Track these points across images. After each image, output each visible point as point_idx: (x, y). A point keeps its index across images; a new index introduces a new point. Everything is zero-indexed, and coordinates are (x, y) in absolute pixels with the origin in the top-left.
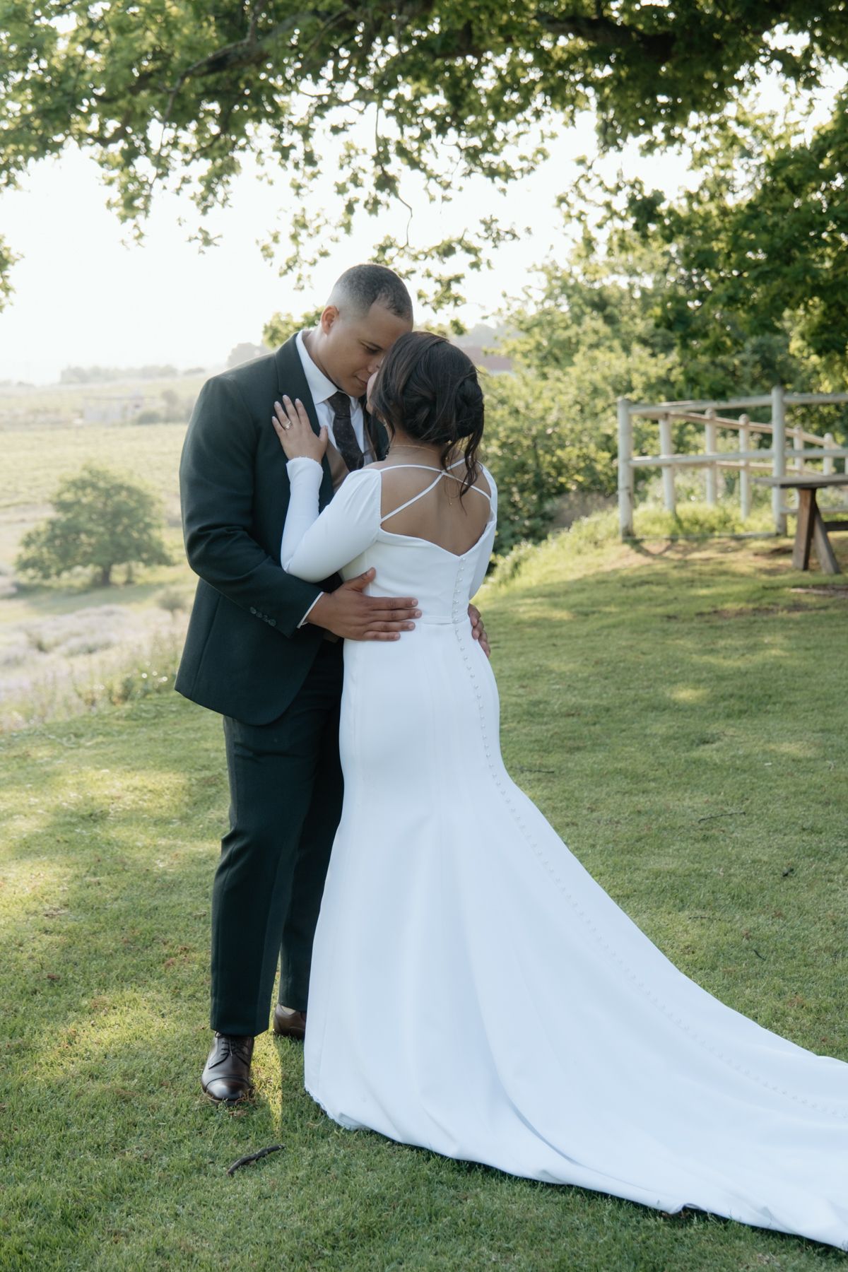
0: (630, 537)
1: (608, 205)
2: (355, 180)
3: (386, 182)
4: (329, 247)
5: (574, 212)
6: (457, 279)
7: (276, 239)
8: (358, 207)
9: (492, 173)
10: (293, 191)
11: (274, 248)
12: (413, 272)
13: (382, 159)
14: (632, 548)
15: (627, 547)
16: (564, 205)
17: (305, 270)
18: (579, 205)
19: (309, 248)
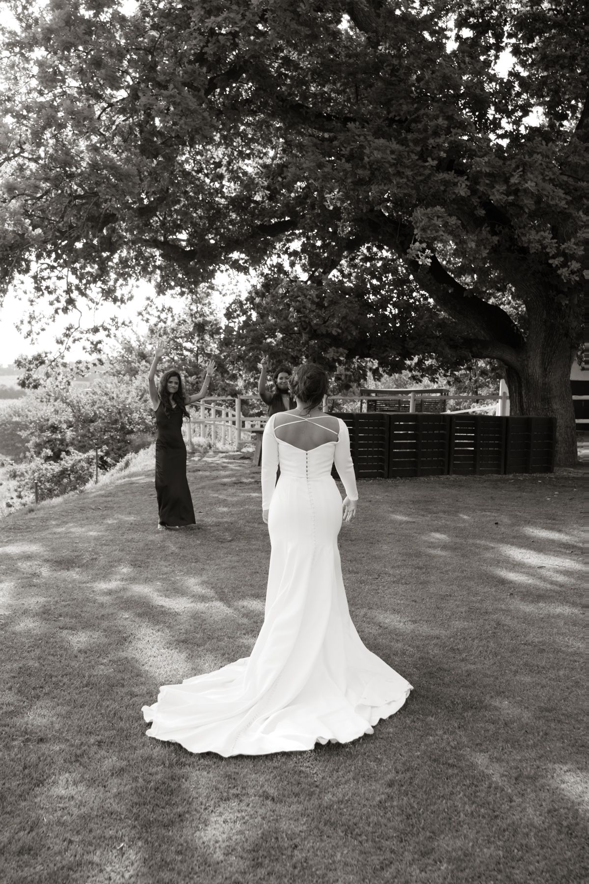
1: (159, 317)
2: (58, 300)
3: (71, 301)
4: (45, 326)
5: (145, 319)
6: (100, 342)
7: (22, 322)
8: (60, 311)
9: (115, 300)
10: (29, 303)
11: (21, 327)
12: (81, 338)
13: (69, 291)
16: (141, 316)
17: (34, 335)
18: (147, 316)
19: (36, 327)
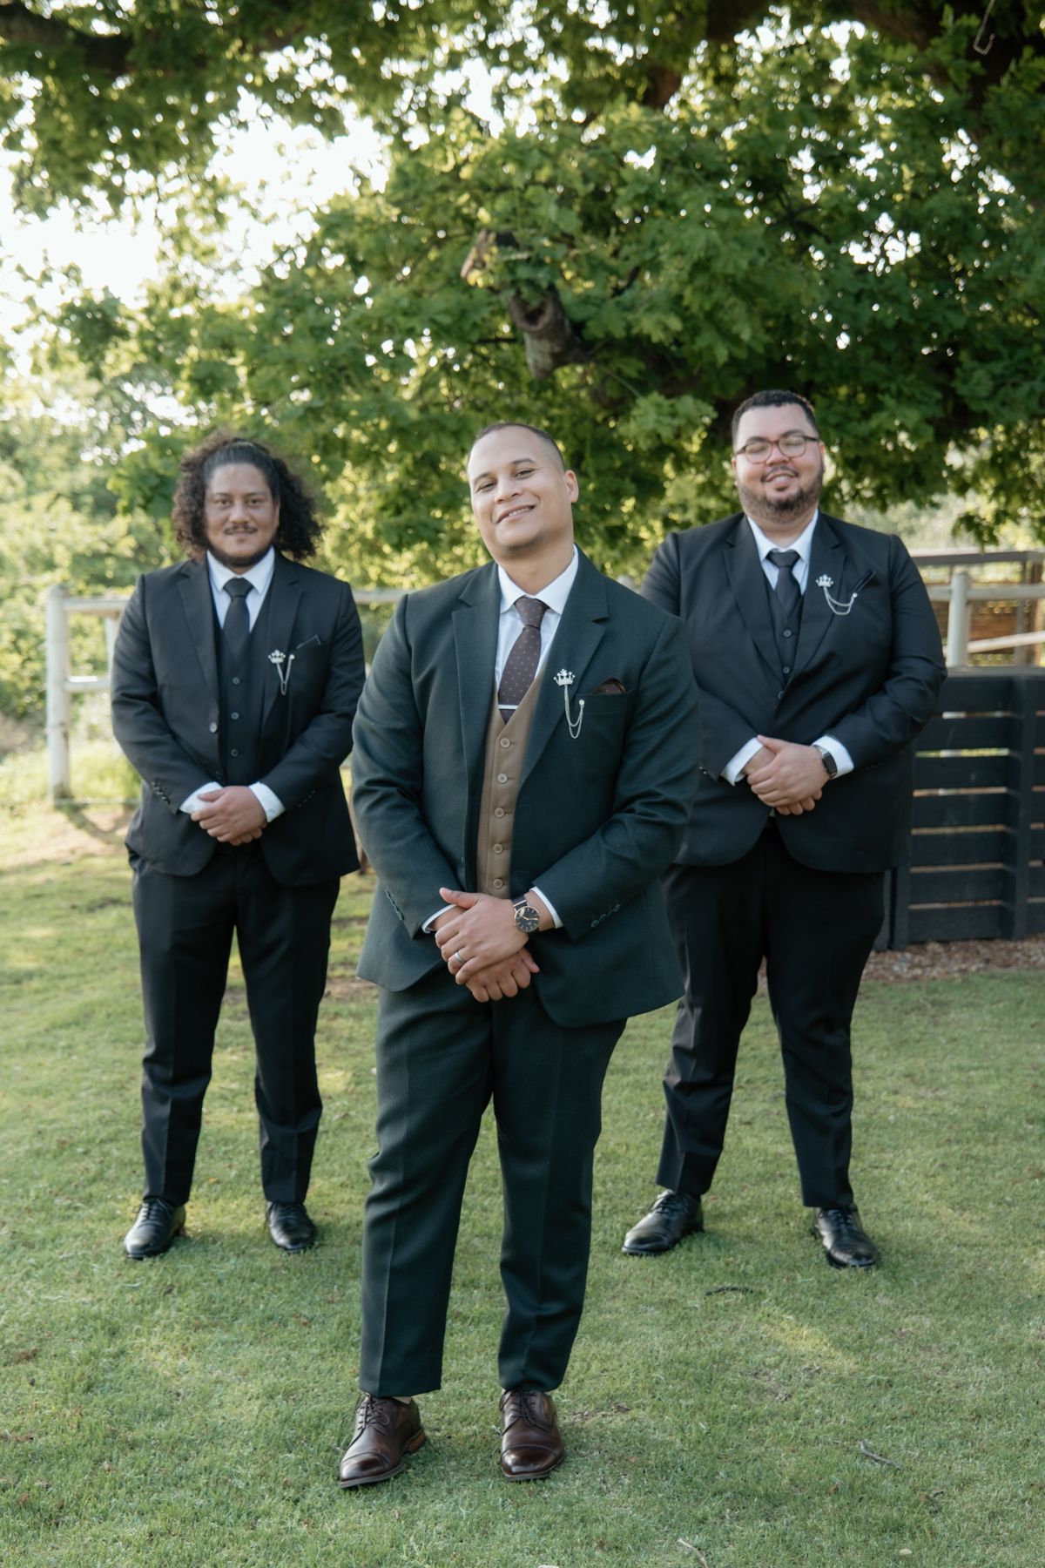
0: (67, 802)
14: (71, 819)
15: (61, 818)
